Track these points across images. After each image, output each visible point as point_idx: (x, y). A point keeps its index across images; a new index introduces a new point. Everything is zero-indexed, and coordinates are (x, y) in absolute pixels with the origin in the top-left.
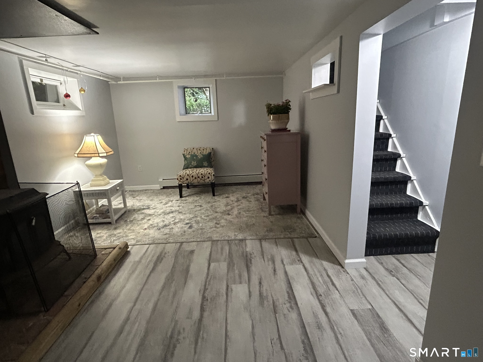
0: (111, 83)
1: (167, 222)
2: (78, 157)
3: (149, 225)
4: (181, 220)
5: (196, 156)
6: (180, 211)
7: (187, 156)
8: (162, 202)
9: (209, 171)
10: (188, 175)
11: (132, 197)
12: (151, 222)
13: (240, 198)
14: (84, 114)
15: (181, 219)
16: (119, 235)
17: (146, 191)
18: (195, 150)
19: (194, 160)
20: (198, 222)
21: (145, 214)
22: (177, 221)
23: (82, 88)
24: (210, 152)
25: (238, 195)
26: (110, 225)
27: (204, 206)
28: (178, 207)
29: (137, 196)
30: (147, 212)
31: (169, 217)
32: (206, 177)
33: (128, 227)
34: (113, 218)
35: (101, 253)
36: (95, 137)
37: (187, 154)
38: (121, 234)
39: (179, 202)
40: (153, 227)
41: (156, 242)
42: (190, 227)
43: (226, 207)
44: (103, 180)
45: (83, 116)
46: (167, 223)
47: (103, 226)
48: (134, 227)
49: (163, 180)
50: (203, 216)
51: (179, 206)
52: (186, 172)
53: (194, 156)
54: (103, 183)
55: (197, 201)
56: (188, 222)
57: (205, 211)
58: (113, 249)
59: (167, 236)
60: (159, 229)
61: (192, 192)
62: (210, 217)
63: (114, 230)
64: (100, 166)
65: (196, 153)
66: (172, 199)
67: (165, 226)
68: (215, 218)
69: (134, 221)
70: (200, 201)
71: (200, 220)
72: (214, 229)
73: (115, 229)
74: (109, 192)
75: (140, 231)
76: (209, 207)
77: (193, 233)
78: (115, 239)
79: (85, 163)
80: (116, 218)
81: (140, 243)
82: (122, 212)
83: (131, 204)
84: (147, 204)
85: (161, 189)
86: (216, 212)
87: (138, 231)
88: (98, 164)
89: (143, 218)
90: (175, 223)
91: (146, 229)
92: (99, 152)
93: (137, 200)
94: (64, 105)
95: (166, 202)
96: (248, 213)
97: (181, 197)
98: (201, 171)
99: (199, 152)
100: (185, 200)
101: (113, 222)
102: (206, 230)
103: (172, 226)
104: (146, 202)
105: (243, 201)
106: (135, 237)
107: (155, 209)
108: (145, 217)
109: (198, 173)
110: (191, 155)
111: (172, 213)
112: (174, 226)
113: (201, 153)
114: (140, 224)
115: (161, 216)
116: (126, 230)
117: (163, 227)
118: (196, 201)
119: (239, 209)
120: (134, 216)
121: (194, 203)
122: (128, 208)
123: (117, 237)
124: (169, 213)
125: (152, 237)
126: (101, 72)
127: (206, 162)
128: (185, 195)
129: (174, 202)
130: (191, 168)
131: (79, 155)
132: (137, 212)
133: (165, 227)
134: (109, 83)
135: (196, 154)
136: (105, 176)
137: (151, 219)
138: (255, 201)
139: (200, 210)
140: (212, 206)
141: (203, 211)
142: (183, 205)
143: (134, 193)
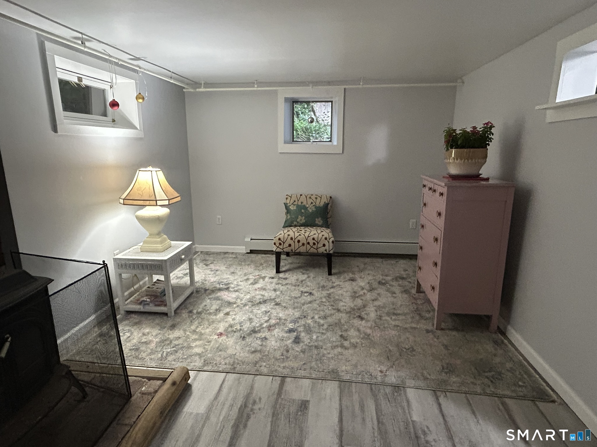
0: (188, 90)
1: (256, 323)
2: (124, 204)
3: (227, 325)
4: (280, 322)
5: (305, 208)
6: (278, 300)
7: (290, 207)
8: (248, 279)
9: (326, 235)
10: (292, 239)
11: (205, 264)
12: (230, 319)
13: (375, 285)
14: (142, 135)
15: (280, 319)
16: (176, 342)
17: (227, 255)
18: (303, 199)
19: (302, 214)
20: (308, 330)
21: (222, 300)
22: (273, 322)
23: (140, 93)
24: (327, 202)
25: (370, 278)
26: (165, 317)
27: (317, 294)
28: (273, 292)
29: (211, 264)
30: (226, 296)
31: (259, 312)
32: (320, 245)
33: (193, 327)
34: (170, 306)
35: (139, 391)
36: (154, 173)
37: (291, 202)
38: (180, 341)
39: (275, 280)
40: (233, 331)
41: (238, 368)
42: (297, 340)
43: (354, 300)
44: (161, 242)
45: (141, 139)
46: (257, 325)
47: (154, 320)
48: (202, 326)
49: (251, 239)
50: (316, 317)
51: (275, 290)
52: (288, 233)
53: (302, 208)
54: (159, 246)
55: (304, 282)
56: (291, 326)
57: (320, 306)
58: (161, 382)
59: (258, 355)
60: (244, 337)
61: (295, 263)
62: (330, 320)
63: (171, 330)
64: (158, 220)
65: (305, 203)
66: (263, 275)
67: (254, 331)
68: (338, 324)
69: (203, 314)
70: (309, 284)
71: (312, 324)
72: (339, 350)
73: (173, 327)
74: (168, 264)
75: (211, 337)
76: (325, 297)
77: (302, 355)
78: (169, 350)
79: (136, 214)
80: (175, 305)
81: (209, 368)
82: (187, 293)
83: (201, 278)
84: (226, 281)
85: (248, 253)
86: (339, 310)
87: (208, 337)
88: (155, 217)
89: (218, 308)
90: (270, 326)
91: (221, 334)
92: (157, 199)
93: (212, 271)
94: (114, 121)
95: (255, 279)
96: (395, 320)
97: (278, 271)
98: (312, 233)
99: (310, 201)
100: (284, 279)
101: (171, 312)
102: (325, 352)
103: (264, 332)
104: (225, 276)
105: (381, 290)
106: (202, 352)
107: (237, 291)
108: (222, 306)
109: (308, 237)
110: (298, 206)
111: (265, 303)
112: (269, 333)
113: (312, 203)
114: (213, 322)
115: (247, 307)
116: (189, 333)
117: (250, 334)
118: (302, 281)
119: (378, 308)
120: (204, 304)
121: (299, 285)
122: (197, 285)
123: (173, 347)
124: (260, 303)
125: (230, 356)
126: (173, 73)
127: (320, 219)
128: (284, 269)
129: (267, 279)
130: (295, 226)
131: (127, 202)
132: (210, 294)
133: (253, 335)
134: (184, 90)
135: (304, 205)
136: (165, 236)
137: (231, 313)
138: (402, 292)
139: (310, 302)
140: (329, 296)
141: (315, 305)
142: (282, 288)
143: (207, 258)
